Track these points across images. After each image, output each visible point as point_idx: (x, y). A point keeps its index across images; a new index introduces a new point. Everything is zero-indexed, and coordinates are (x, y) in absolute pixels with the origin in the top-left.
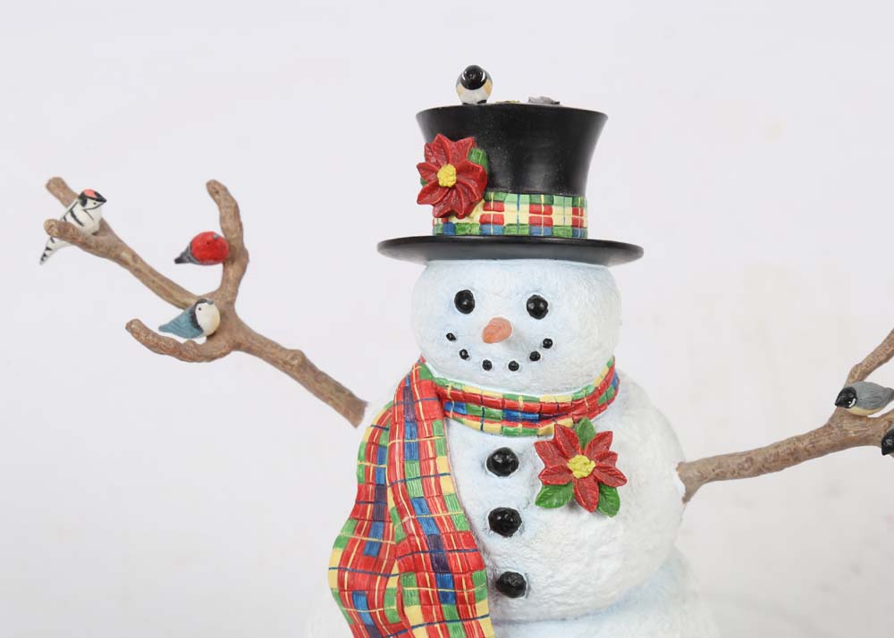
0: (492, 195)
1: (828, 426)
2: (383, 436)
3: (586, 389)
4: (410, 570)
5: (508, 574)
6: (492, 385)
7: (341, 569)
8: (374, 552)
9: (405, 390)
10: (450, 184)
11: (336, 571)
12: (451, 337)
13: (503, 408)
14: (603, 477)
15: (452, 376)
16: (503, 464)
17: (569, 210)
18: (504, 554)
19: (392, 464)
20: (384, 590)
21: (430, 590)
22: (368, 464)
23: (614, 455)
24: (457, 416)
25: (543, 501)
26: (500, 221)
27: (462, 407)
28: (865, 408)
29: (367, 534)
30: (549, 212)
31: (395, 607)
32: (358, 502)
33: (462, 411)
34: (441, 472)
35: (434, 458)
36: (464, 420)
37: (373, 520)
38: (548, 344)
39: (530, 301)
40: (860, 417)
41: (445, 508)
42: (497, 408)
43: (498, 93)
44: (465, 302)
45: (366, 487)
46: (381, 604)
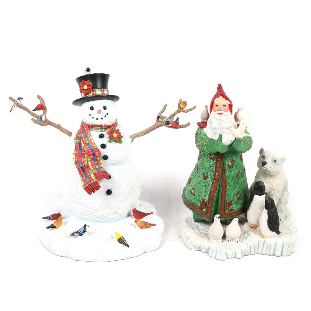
0: (94, 90)
1: (155, 124)
2: (79, 135)
3: (114, 122)
4: (89, 156)
5: (105, 156)
6: (98, 123)
7: (75, 158)
8: (81, 155)
9: (82, 126)
10: (86, 89)
12: (90, 115)
13: (100, 127)
14: (119, 137)
15: (90, 122)
16: (101, 136)
17: (107, 92)
18: (104, 152)
19: (82, 139)
20: (84, 160)
21: (92, 159)
22: (77, 140)
23: (120, 133)
25: (110, 142)
26: (96, 94)
28: (162, 119)
29: (78, 152)
30: (104, 92)
31: (87, 163)
32: (75, 148)
33: (93, 128)
34: (91, 139)
35: (89, 137)
36: (93, 130)
37: (79, 150)
38: (107, 114)
39: (103, 107)
40: (161, 121)
41: (93, 145)
43: (92, 72)
44: (92, 108)
45: (77, 145)
46: (84, 163)
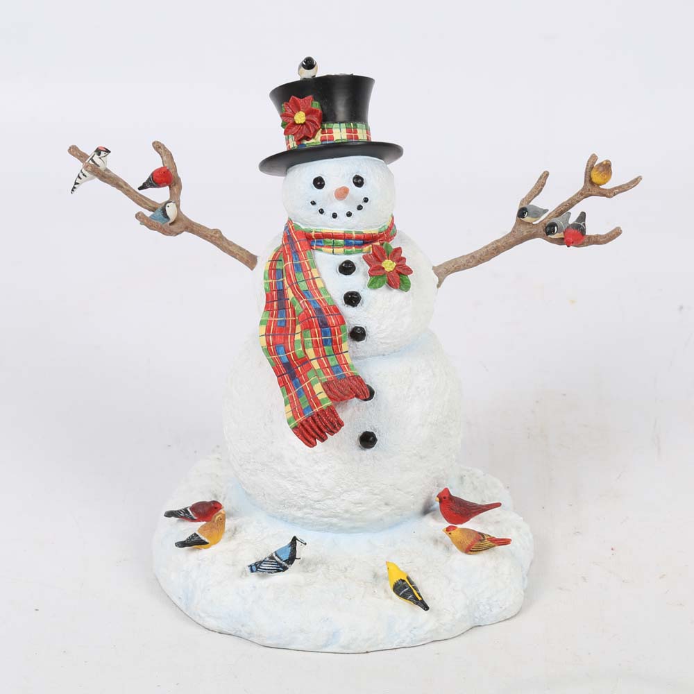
0: (325, 126)
1: (513, 231)
2: (278, 264)
3: (384, 226)
4: (307, 328)
5: (356, 328)
6: (338, 227)
7: (267, 335)
8: (283, 324)
9: (288, 237)
10: (303, 122)
11: (264, 337)
12: (313, 203)
13: (344, 239)
14: (401, 270)
15: (313, 226)
16: (347, 269)
17: (365, 131)
18: (353, 316)
19: (289, 276)
20: (293, 341)
21: (318, 338)
22: (271, 281)
23: (404, 259)
24: (319, 248)
25: (372, 285)
26: (332, 138)
27: (321, 242)
28: (532, 217)
29: (277, 316)
30: (356, 132)
31: (301, 349)
32: (267, 302)
33: (320, 244)
34: (315, 277)
35: (310, 270)
36: (323, 249)
37: (279, 309)
38: (366, 200)
39: (354, 178)
40: (529, 223)
41: (320, 295)
42: (341, 239)
43: (321, 71)
44: (319, 183)
45: (271, 294)
46: (293, 349)
